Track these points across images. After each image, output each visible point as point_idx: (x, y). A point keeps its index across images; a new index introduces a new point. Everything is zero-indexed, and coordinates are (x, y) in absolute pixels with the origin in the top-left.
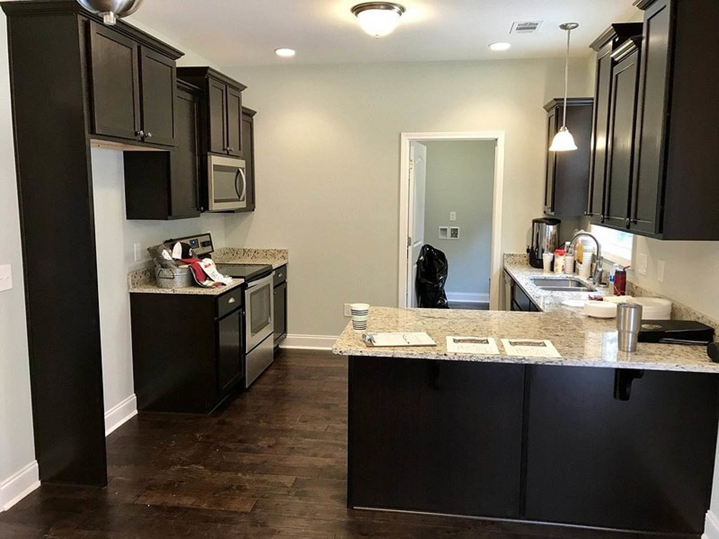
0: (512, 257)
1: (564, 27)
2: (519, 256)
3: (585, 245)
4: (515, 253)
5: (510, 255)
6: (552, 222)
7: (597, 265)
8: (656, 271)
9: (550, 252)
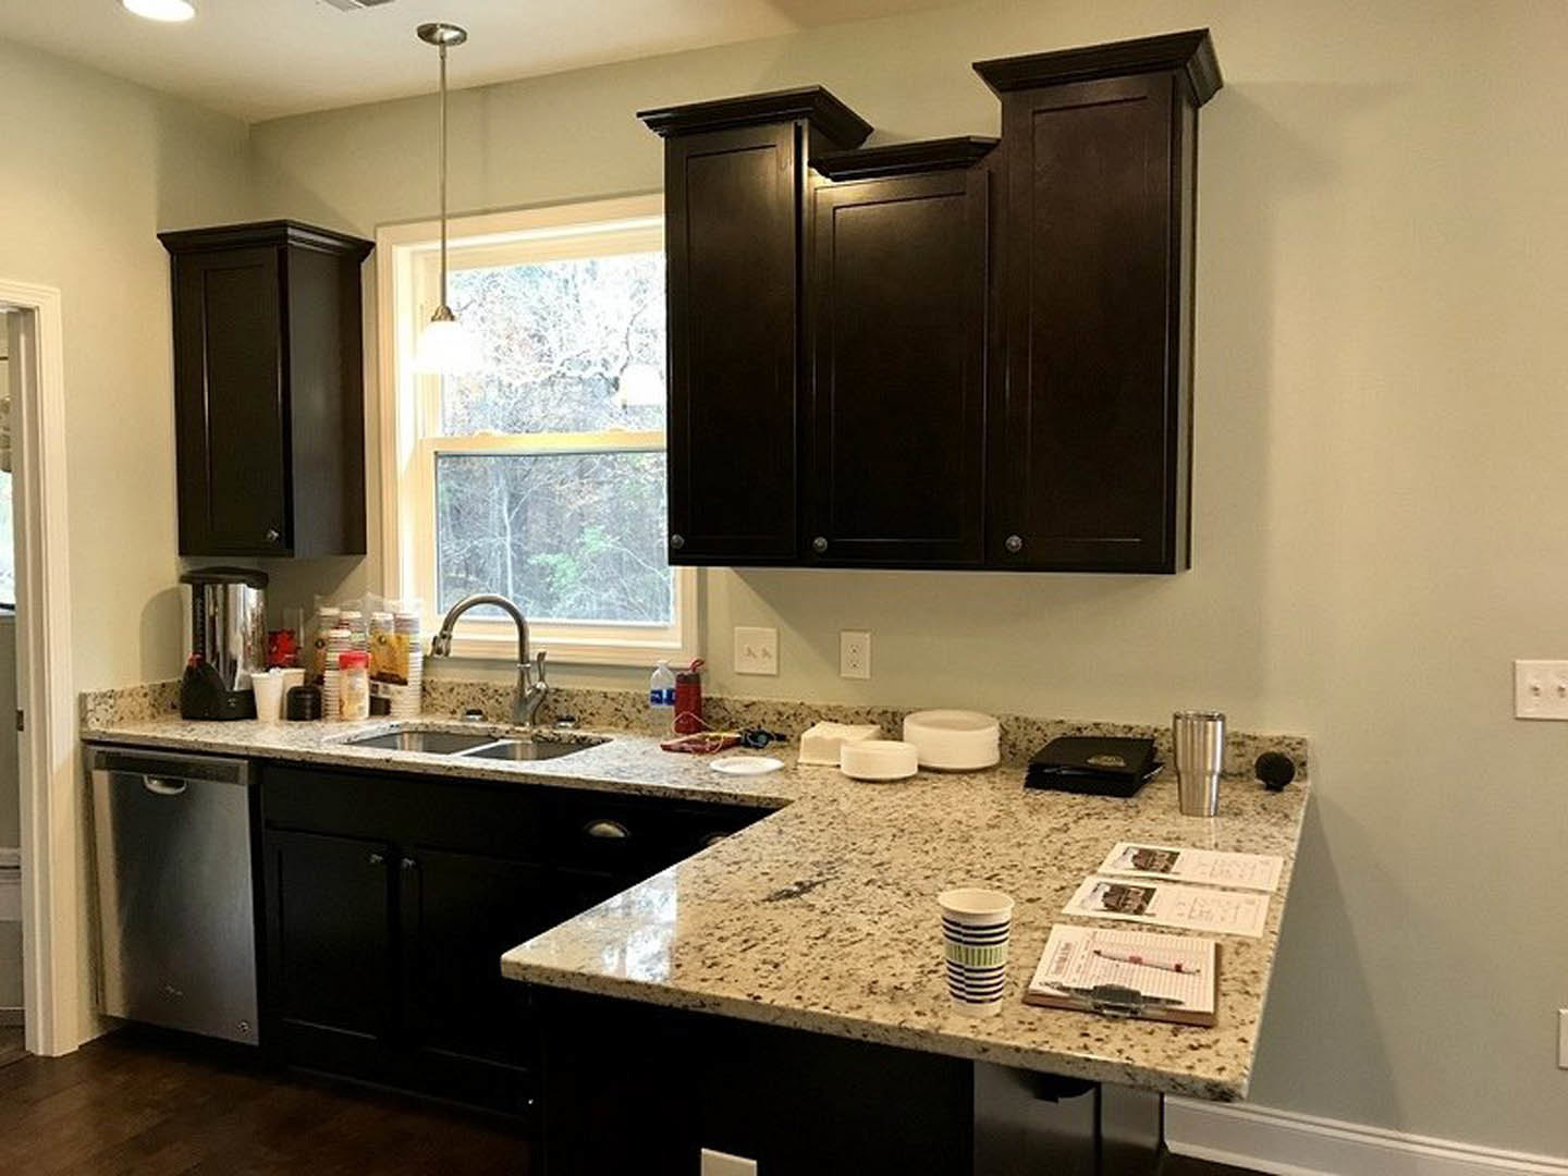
0: (111, 701)
1: (427, 33)
2: (131, 695)
3: (408, 633)
4: (118, 689)
5: (104, 695)
6: (259, 580)
7: (523, 675)
8: (833, 657)
9: (266, 667)
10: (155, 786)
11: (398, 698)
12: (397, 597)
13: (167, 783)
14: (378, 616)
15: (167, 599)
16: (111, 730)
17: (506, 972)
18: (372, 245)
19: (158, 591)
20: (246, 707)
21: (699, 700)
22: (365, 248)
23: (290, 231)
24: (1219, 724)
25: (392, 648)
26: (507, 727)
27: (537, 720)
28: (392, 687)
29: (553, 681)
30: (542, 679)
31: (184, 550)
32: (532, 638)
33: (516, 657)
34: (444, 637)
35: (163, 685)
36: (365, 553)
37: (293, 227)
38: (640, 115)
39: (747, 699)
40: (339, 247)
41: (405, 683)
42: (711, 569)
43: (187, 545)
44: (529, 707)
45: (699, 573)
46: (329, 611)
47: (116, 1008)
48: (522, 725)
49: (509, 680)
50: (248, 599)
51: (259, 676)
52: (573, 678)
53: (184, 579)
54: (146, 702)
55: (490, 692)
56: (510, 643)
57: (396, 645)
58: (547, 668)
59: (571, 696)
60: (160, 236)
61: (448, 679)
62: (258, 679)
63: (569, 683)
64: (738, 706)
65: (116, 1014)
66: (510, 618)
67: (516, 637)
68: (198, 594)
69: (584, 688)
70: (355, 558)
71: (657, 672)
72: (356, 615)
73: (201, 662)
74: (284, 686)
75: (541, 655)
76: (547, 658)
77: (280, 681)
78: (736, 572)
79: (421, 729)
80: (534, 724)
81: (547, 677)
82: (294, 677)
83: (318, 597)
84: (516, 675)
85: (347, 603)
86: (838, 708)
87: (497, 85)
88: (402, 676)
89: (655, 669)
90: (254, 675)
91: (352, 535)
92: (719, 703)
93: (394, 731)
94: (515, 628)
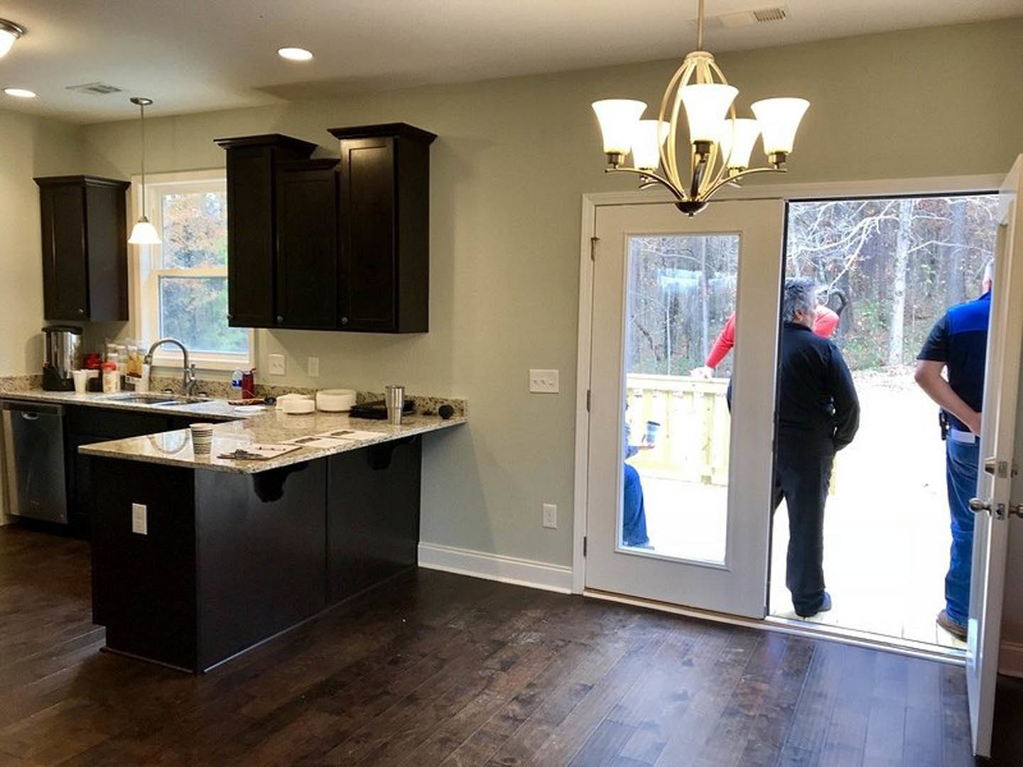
0: (11, 381)
1: (135, 101)
2: (20, 379)
4: (14, 376)
5: (7, 379)
6: (76, 331)
7: (186, 373)
8: (305, 368)
9: (79, 369)
10: (26, 416)
11: (137, 384)
12: (140, 339)
13: (31, 415)
14: (130, 348)
15: (37, 338)
16: (9, 393)
17: (80, 451)
18: (129, 183)
19: (34, 335)
20: (71, 386)
21: (253, 385)
22: (127, 185)
23: (86, 180)
24: (400, 390)
25: (135, 362)
26: (178, 396)
27: (193, 393)
28: (136, 379)
29: (198, 377)
30: (193, 376)
31: (47, 317)
32: (190, 358)
33: (183, 366)
34: (149, 356)
35: (36, 376)
36: (127, 319)
37: (88, 178)
38: (215, 141)
39: (273, 385)
40: (114, 186)
41: (140, 377)
42: (260, 329)
43: (47, 316)
44: (188, 388)
45: (255, 331)
46: (111, 346)
47: (15, 512)
48: (185, 395)
49: (180, 376)
50: (72, 340)
51: (76, 372)
52: (207, 376)
53: (44, 330)
54: (28, 382)
55: (176, 382)
56: (180, 360)
57: (136, 359)
58: (197, 371)
59: (207, 383)
60: (35, 179)
61: (161, 376)
62: (77, 374)
63: (207, 378)
64: (269, 388)
65: (14, 513)
66: (181, 350)
67: (183, 358)
68: (49, 336)
69: (212, 380)
70: (124, 322)
71: (235, 373)
72: (122, 347)
73: (49, 365)
74: (87, 377)
75: (193, 366)
76: (196, 367)
77: (85, 375)
78: (270, 331)
79: (145, 397)
80: (191, 395)
81: (196, 375)
82: (94, 373)
83: (106, 339)
84: (183, 374)
85: (119, 341)
86: (306, 389)
87: (179, 116)
88: (139, 374)
89: (234, 371)
90: (74, 372)
91: (122, 312)
92: (262, 387)
93: (133, 397)
94: (183, 354)
